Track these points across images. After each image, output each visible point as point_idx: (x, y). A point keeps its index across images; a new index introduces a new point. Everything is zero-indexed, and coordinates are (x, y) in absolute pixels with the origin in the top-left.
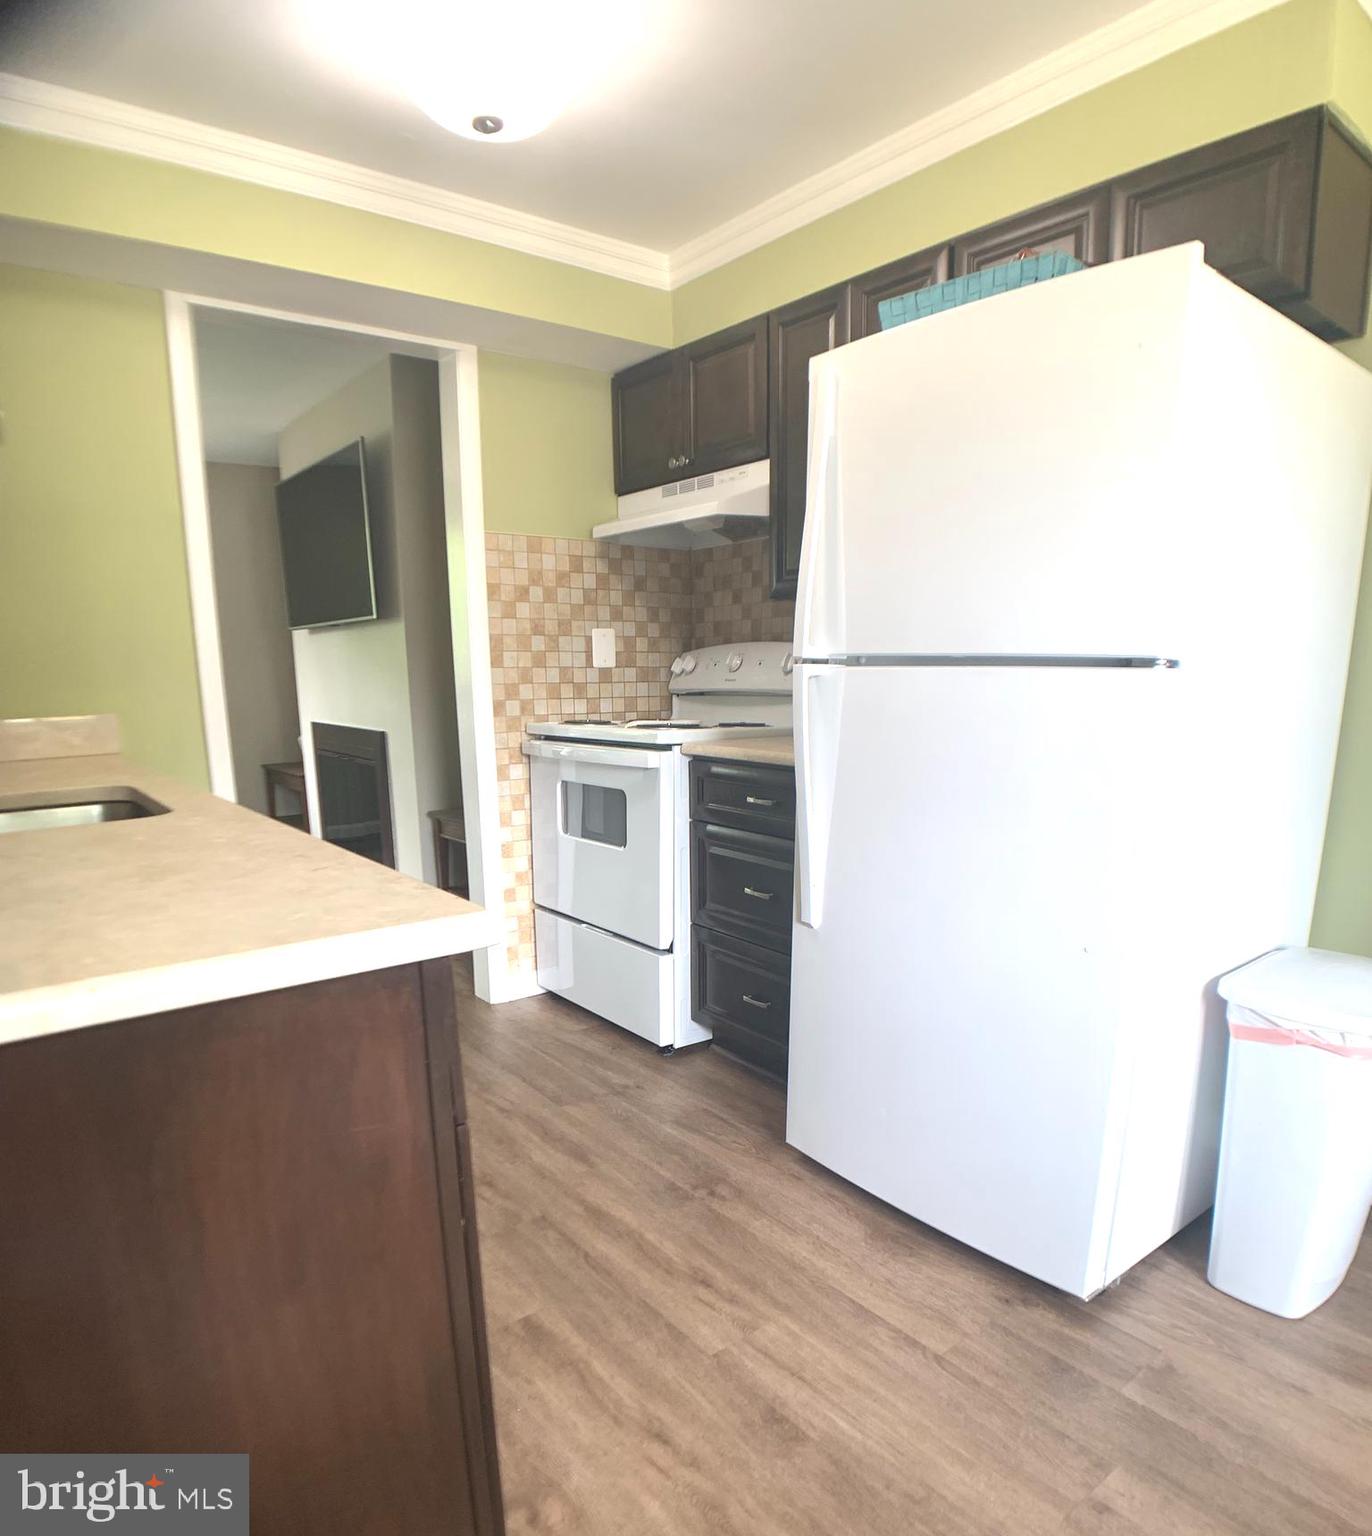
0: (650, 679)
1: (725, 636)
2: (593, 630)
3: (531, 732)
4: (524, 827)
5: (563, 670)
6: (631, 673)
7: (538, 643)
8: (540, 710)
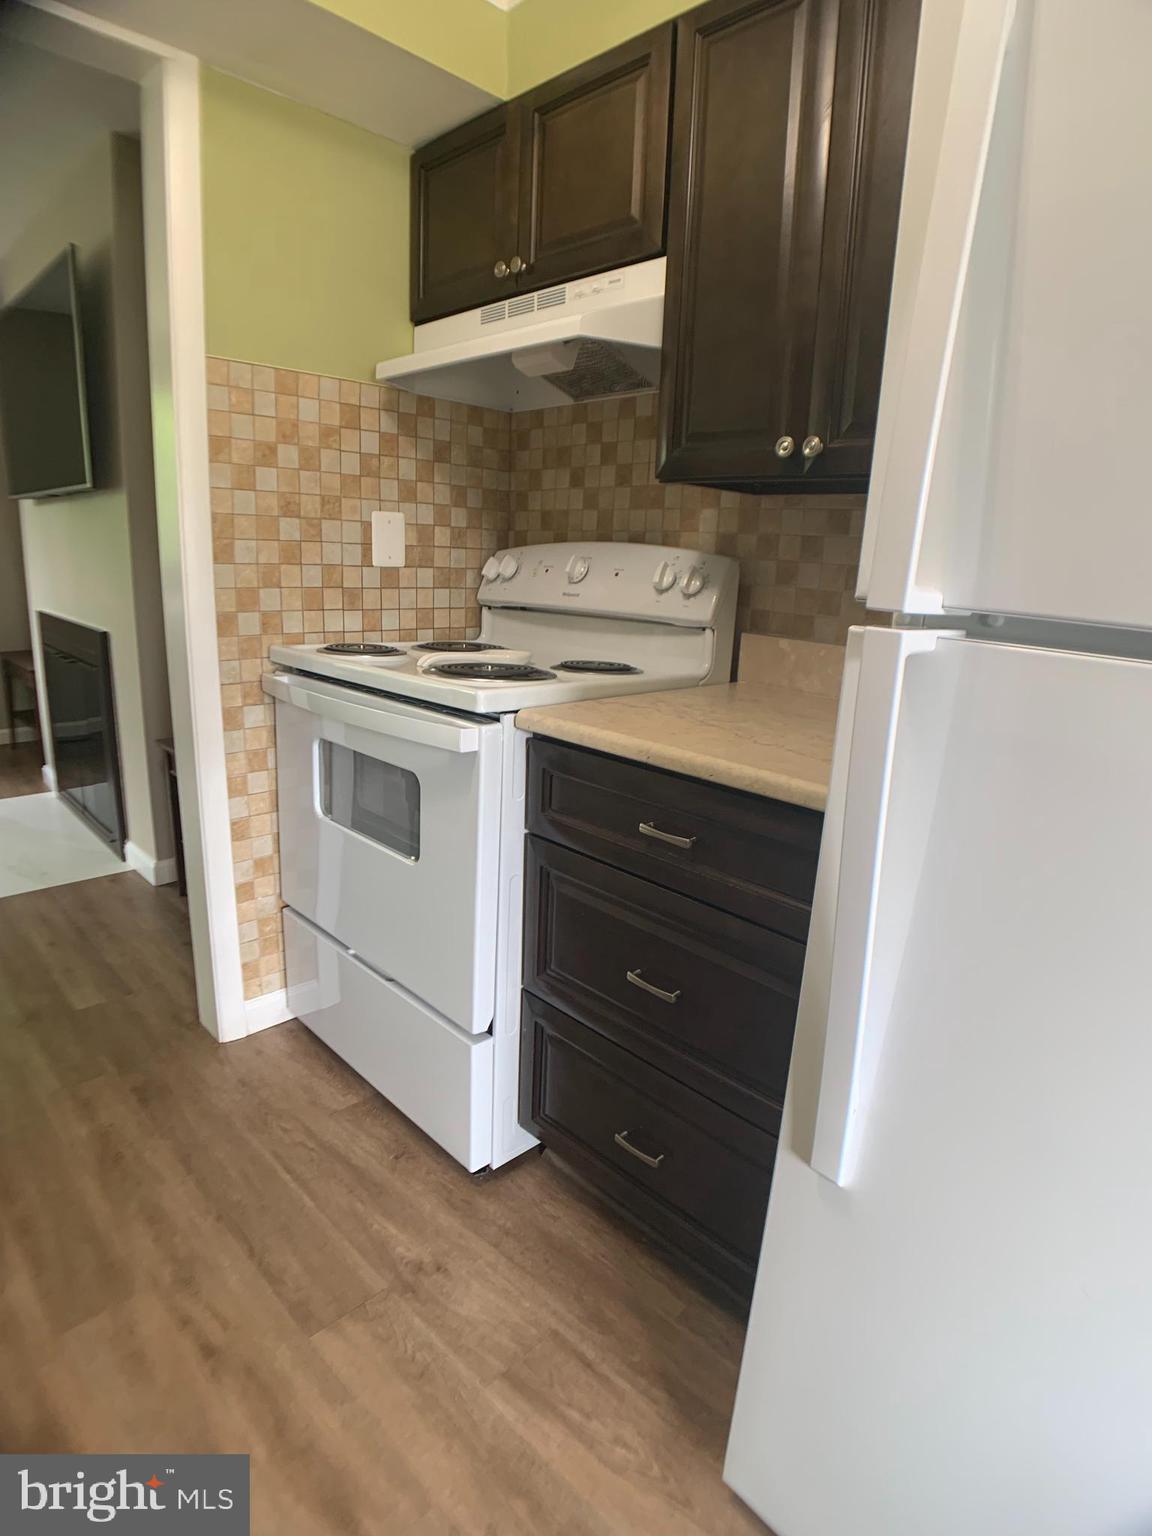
0: (452, 585)
1: (557, 531)
2: (374, 514)
3: (275, 660)
4: (266, 795)
5: (328, 568)
6: (426, 576)
7: (290, 529)
8: (293, 625)
